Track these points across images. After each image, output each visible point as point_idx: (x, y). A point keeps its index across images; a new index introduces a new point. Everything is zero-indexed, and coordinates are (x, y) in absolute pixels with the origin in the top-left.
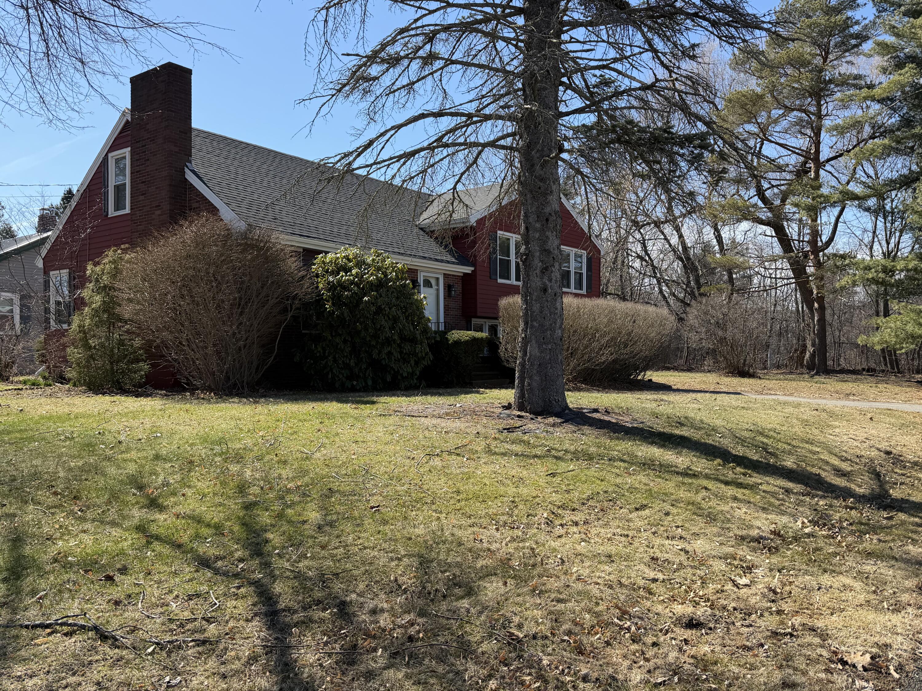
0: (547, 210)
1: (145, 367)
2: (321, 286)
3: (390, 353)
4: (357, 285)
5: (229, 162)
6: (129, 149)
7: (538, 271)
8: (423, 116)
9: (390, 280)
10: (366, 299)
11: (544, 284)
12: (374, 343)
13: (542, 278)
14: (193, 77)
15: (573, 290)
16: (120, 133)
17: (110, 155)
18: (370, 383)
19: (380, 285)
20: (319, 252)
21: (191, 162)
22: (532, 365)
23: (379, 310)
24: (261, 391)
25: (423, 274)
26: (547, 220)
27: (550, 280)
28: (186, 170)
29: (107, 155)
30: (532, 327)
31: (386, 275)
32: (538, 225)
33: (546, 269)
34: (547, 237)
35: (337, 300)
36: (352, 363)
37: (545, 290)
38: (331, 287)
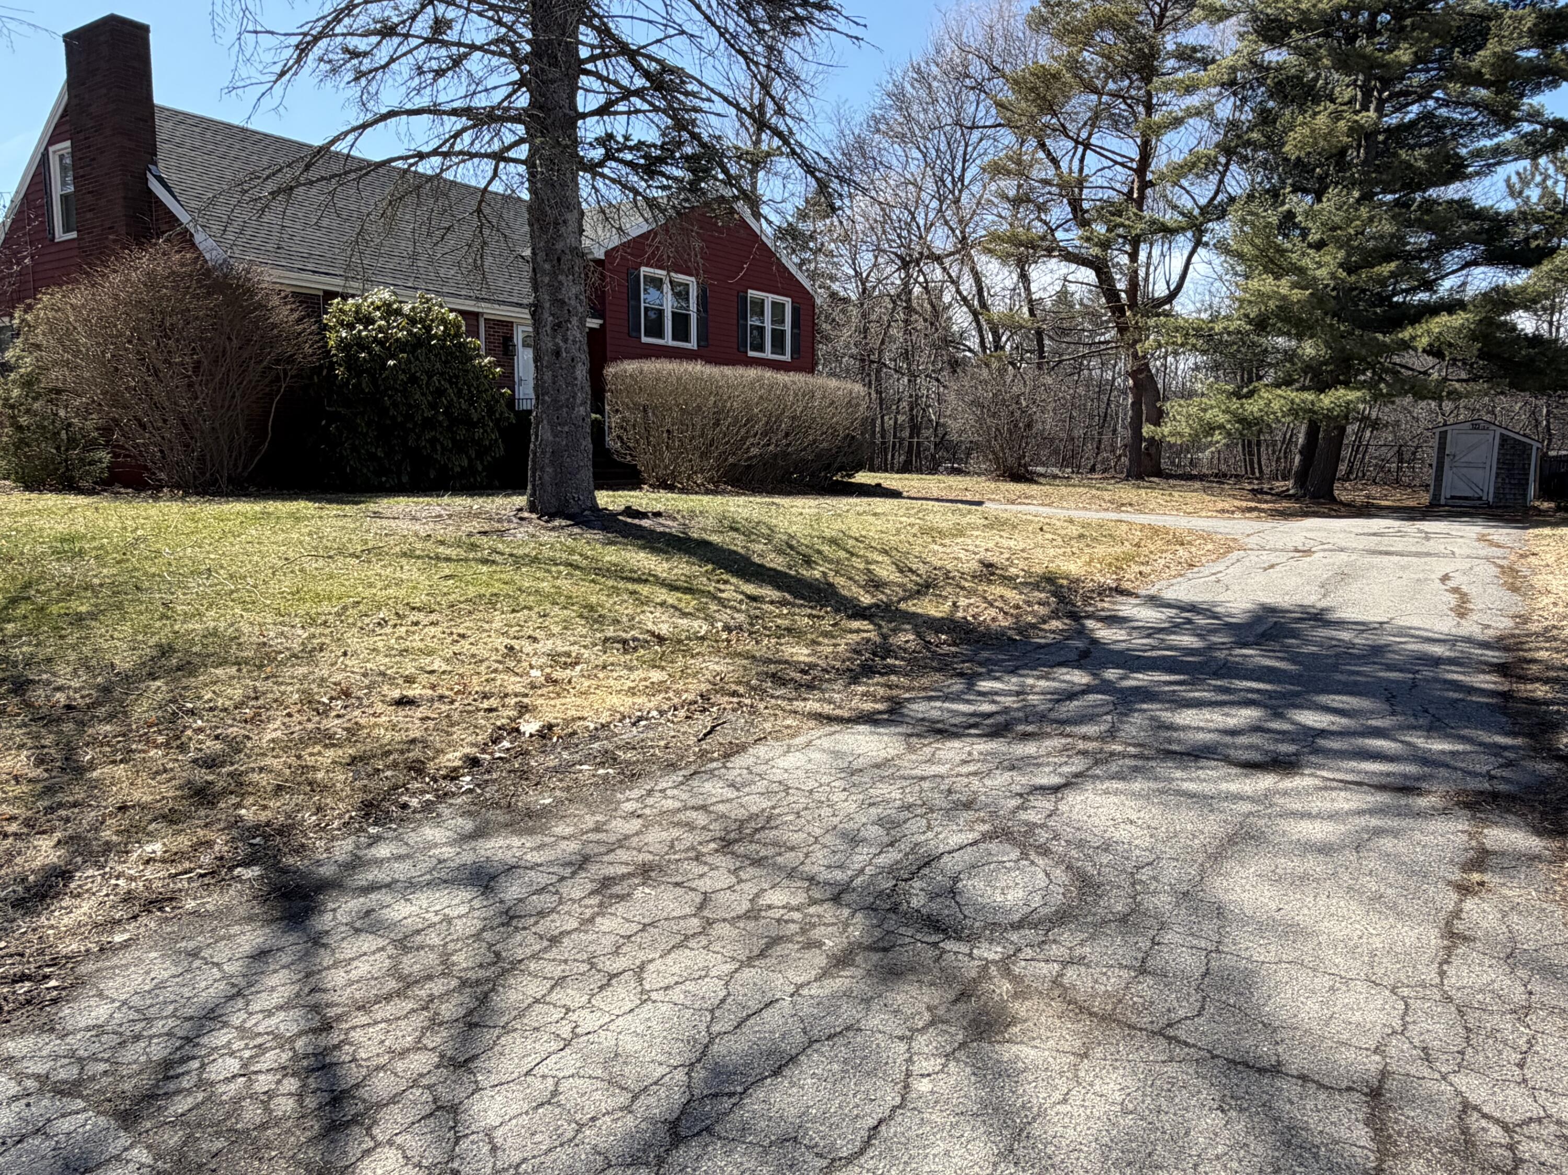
0: (559, 246)
1: (105, 456)
2: (332, 343)
3: (433, 441)
4: (381, 343)
5: (226, 162)
6: (68, 143)
7: (548, 328)
8: (392, 114)
9: (435, 336)
10: (391, 363)
11: (556, 345)
12: (410, 425)
13: (554, 337)
14: (151, 36)
15: (768, 354)
16: (62, 116)
17: (51, 149)
18: (405, 479)
19: (416, 344)
20: (334, 295)
21: (155, 164)
22: (543, 453)
23: (414, 379)
24: (252, 489)
25: (521, 328)
26: (559, 260)
27: (565, 341)
28: (149, 176)
29: (46, 149)
30: (544, 402)
31: (428, 329)
32: (547, 266)
33: (559, 325)
34: (561, 283)
35: (351, 363)
36: (380, 454)
37: (557, 354)
38: (344, 346)
